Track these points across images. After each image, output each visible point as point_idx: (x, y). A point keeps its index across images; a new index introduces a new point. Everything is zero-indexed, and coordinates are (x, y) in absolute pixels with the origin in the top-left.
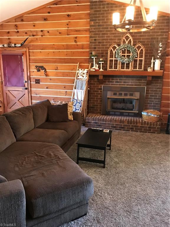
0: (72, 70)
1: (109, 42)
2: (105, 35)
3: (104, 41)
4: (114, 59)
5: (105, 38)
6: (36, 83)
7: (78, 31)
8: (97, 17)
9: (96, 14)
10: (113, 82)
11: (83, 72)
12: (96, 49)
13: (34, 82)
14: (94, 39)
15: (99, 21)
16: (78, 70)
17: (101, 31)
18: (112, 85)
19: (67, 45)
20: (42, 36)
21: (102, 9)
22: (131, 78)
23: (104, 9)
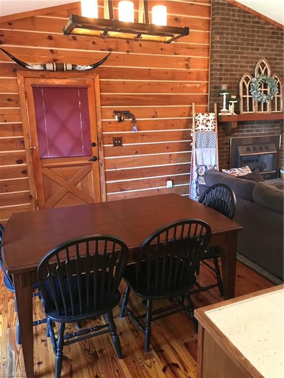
0: (181, 117)
1: (239, 71)
2: (235, 60)
3: (233, 68)
4: (248, 96)
5: (235, 64)
6: (115, 145)
7: (192, 48)
8: (223, 29)
9: (223, 24)
10: (243, 131)
11: (207, 118)
12: (221, 81)
13: (109, 144)
14: (219, 63)
15: (227, 36)
16: (197, 115)
17: (230, 52)
18: (242, 135)
19: (173, 72)
20: (128, 52)
21: (232, 18)
22: (263, 125)
23: (234, 18)
